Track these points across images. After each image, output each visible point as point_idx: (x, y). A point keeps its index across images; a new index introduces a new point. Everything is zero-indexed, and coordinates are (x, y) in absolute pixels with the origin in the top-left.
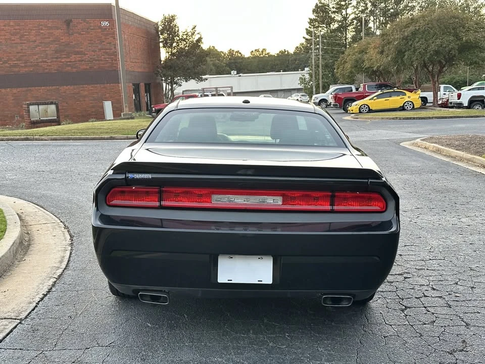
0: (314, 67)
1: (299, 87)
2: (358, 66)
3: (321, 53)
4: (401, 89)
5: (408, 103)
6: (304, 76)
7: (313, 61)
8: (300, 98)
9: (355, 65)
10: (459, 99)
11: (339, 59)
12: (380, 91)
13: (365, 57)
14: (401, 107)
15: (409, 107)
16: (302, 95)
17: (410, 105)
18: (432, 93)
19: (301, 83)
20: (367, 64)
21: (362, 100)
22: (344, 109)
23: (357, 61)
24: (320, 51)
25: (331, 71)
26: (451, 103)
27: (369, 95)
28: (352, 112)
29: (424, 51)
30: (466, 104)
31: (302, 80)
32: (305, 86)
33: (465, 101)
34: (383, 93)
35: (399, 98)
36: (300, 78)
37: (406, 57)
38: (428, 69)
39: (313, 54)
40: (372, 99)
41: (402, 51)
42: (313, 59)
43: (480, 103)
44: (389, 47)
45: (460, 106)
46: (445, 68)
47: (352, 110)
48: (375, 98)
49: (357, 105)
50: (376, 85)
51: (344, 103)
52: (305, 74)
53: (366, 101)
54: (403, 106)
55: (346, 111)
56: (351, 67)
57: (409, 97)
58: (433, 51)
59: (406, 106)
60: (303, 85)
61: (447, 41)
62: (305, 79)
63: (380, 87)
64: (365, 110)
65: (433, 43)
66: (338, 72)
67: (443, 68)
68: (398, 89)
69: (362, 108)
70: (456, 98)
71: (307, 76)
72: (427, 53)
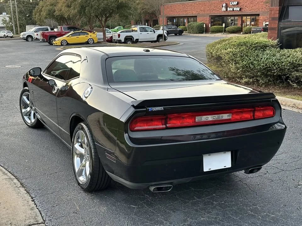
0: (12, 13)
1: (2, 26)
2: (51, 14)
3: (16, 3)
4: (84, 31)
5: (90, 40)
6: (5, 18)
7: (12, 9)
8: (7, 34)
9: (49, 13)
10: (119, 37)
11: (35, 9)
12: (72, 31)
13: (56, 8)
14: (86, 42)
15: (91, 42)
16: (8, 32)
17: (92, 40)
18: (102, 33)
19: (4, 23)
20: (57, 13)
21: (62, 37)
22: (49, 43)
23: (49, 11)
24: (16, 2)
25: (24, 16)
26: (114, 40)
27: (66, 34)
28: (56, 45)
29: (97, 8)
30: (123, 41)
31: (4, 21)
32: (7, 25)
33: (122, 39)
34: (75, 33)
35: (85, 36)
36: (2, 20)
37: (87, 10)
38: (99, 19)
39: (11, 4)
40: (68, 36)
41: (84, 6)
42: (11, 7)
43: (130, 40)
44: (75, 3)
45: (120, 42)
46: (108, 19)
47: (56, 44)
48: (70, 36)
49: (59, 40)
50: (67, 28)
51: (49, 39)
52: (6, 17)
53: (64, 37)
54: (88, 42)
55: (51, 44)
56: (47, 15)
57: (91, 36)
58: (103, 7)
59: (89, 41)
60: (5, 25)
61: (110, 2)
62: (6, 21)
63: (70, 28)
64: (65, 43)
65: (102, 3)
66: (36, 17)
67: (107, 18)
68: (83, 30)
69: (63, 42)
70: (118, 37)
71: (8, 19)
72: (99, 9)
